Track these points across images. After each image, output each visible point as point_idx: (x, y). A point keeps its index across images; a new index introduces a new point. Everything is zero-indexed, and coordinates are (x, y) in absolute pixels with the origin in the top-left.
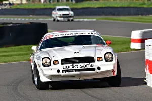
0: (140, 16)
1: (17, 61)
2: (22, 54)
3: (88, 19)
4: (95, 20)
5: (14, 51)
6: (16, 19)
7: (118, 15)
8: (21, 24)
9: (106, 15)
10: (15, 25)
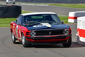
0: (73, 4)
1: (4, 27)
2: (7, 23)
3: (44, 4)
4: (48, 5)
5: (2, 21)
6: (3, 3)
7: (61, 3)
8: (7, 6)
9: (54, 3)
10: (3, 6)
